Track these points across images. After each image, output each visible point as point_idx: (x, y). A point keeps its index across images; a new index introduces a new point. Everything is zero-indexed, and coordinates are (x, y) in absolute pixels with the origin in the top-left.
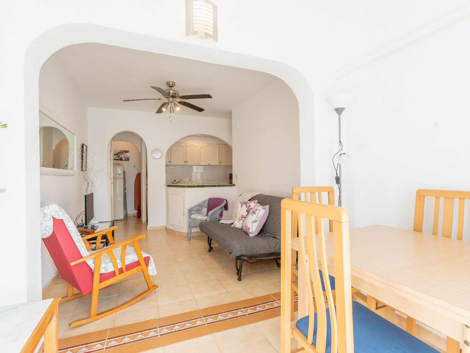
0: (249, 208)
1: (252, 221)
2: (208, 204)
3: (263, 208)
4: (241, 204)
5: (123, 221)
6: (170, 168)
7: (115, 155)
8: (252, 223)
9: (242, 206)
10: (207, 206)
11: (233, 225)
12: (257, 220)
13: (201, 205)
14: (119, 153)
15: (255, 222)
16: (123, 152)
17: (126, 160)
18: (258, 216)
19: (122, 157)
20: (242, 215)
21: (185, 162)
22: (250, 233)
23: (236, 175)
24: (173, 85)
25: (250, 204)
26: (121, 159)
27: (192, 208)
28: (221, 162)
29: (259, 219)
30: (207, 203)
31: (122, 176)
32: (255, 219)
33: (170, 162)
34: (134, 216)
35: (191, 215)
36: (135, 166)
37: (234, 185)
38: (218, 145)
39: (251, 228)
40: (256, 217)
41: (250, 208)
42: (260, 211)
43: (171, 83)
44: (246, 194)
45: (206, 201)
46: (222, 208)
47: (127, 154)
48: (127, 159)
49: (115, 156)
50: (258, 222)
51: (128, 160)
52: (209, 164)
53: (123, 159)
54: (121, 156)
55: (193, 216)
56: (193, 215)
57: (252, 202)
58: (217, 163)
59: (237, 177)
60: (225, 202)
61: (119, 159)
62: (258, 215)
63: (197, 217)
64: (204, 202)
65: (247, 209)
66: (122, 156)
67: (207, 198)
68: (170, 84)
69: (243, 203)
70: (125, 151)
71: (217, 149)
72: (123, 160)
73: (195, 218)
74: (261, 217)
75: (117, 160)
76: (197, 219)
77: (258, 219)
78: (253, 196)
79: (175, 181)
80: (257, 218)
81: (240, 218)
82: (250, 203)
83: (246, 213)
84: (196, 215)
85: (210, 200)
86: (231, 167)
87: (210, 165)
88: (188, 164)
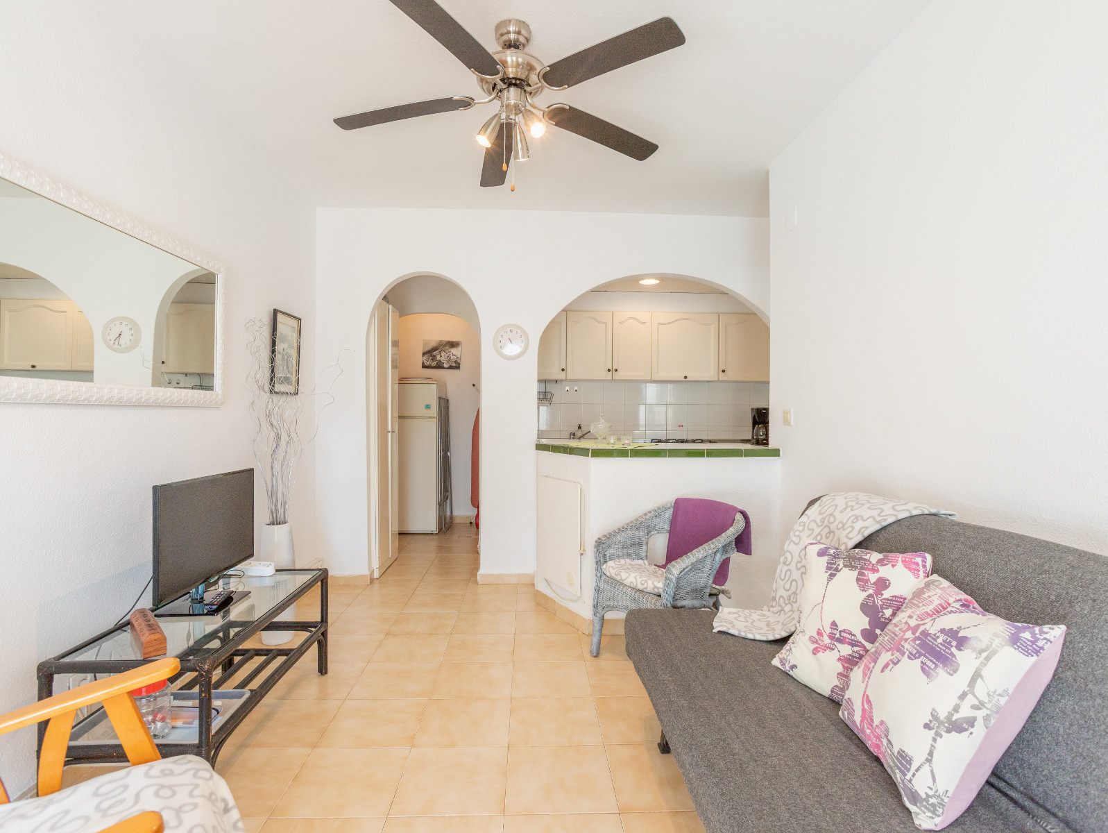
0: (878, 592)
1: (927, 718)
2: (673, 521)
3: (1015, 640)
4: (825, 559)
5: (434, 537)
6: (567, 388)
7: (424, 354)
8: (927, 726)
9: (832, 571)
10: (667, 527)
11: (782, 661)
12: (971, 722)
13: (643, 526)
14: (435, 349)
15: (957, 727)
16: (445, 346)
17: (451, 368)
18: (981, 690)
19: (442, 359)
20: (834, 624)
21: (609, 370)
22: (915, 798)
23: (786, 413)
24: (522, 39)
25: (884, 572)
26: (439, 366)
27: (610, 536)
28: (724, 371)
29: (984, 712)
30: (668, 514)
31: (434, 411)
32: (956, 709)
33: (563, 370)
34: (471, 523)
35: (605, 562)
36: (474, 385)
37: (776, 453)
38: (716, 316)
39: (926, 768)
40: (963, 696)
41: (887, 594)
42: (987, 654)
43: (512, 29)
44: (840, 501)
45: (665, 509)
46: (724, 547)
47: (454, 351)
48: (454, 365)
49: (426, 357)
50: (979, 730)
51: (457, 367)
52: (686, 377)
53: (445, 366)
54: (438, 357)
55: (611, 568)
56: (610, 563)
57: (900, 565)
58: (710, 374)
59: (786, 422)
60: (739, 523)
61: (434, 364)
62: (973, 681)
63: (624, 575)
64: (658, 513)
65: (865, 594)
66: (442, 357)
67: (669, 498)
68: (509, 32)
69: (836, 556)
70: (448, 342)
71: (713, 329)
72: (443, 368)
73: (618, 578)
74: (1003, 701)
75: (429, 367)
76: (625, 582)
77: (980, 714)
78: (891, 520)
79: (580, 428)
80: (970, 700)
81: (819, 633)
82: (880, 562)
83: (863, 622)
84: (622, 561)
85: (681, 506)
86: (763, 385)
87: (688, 379)
88: (617, 376)
